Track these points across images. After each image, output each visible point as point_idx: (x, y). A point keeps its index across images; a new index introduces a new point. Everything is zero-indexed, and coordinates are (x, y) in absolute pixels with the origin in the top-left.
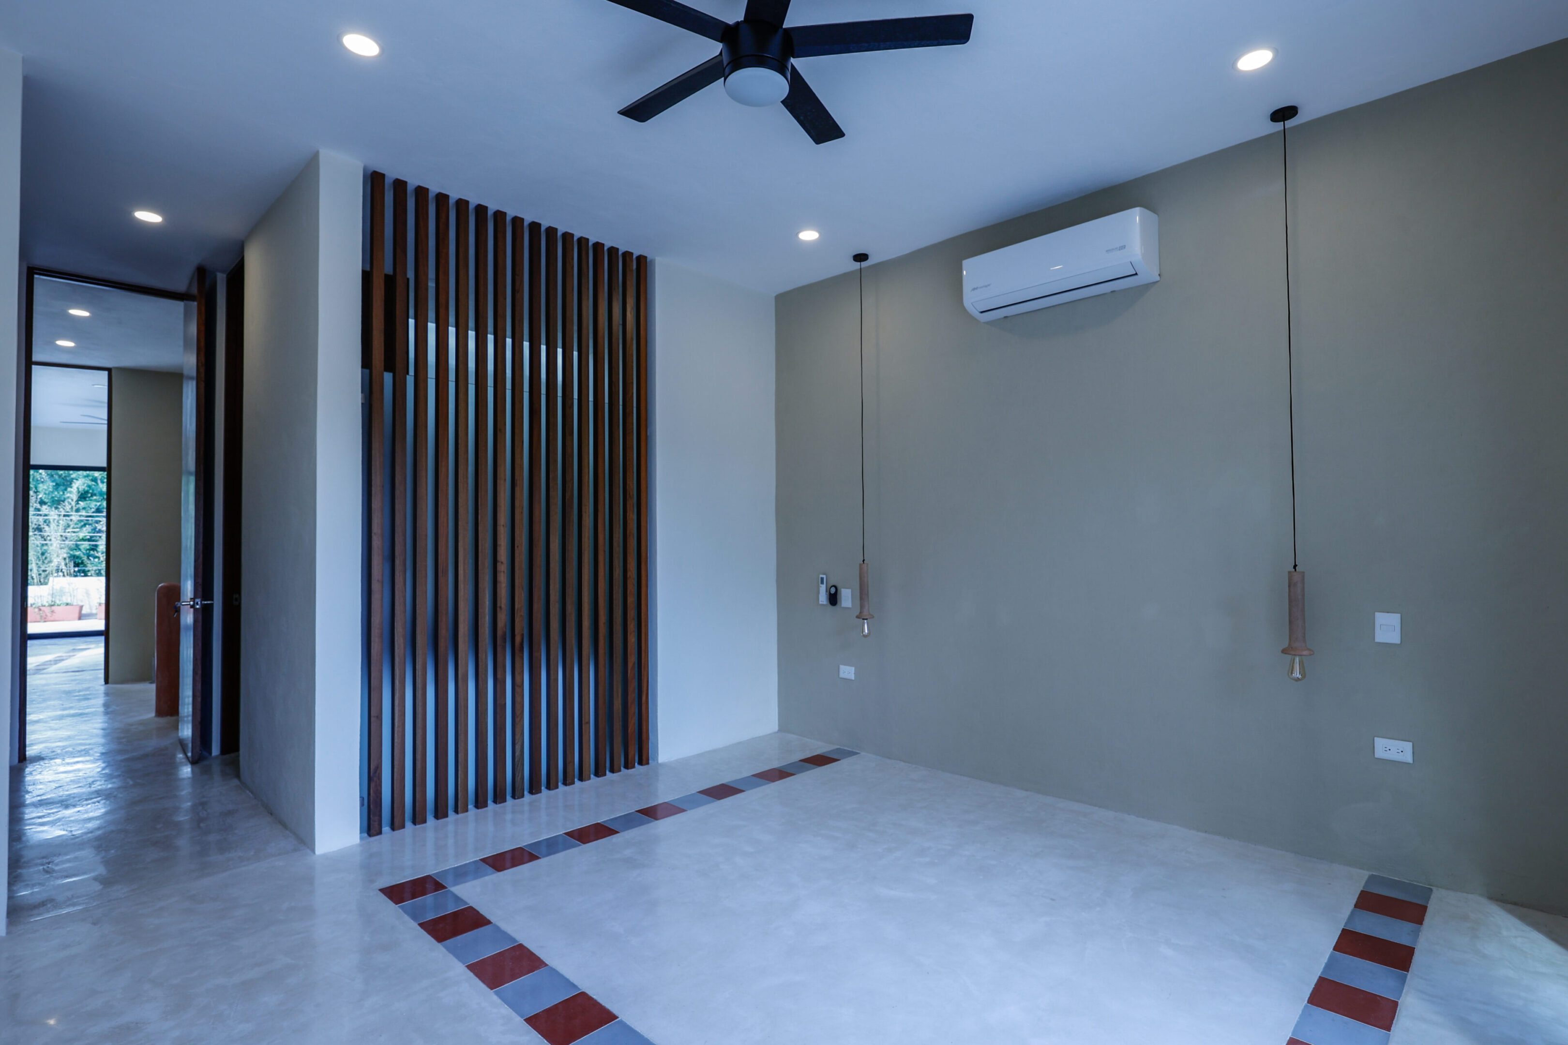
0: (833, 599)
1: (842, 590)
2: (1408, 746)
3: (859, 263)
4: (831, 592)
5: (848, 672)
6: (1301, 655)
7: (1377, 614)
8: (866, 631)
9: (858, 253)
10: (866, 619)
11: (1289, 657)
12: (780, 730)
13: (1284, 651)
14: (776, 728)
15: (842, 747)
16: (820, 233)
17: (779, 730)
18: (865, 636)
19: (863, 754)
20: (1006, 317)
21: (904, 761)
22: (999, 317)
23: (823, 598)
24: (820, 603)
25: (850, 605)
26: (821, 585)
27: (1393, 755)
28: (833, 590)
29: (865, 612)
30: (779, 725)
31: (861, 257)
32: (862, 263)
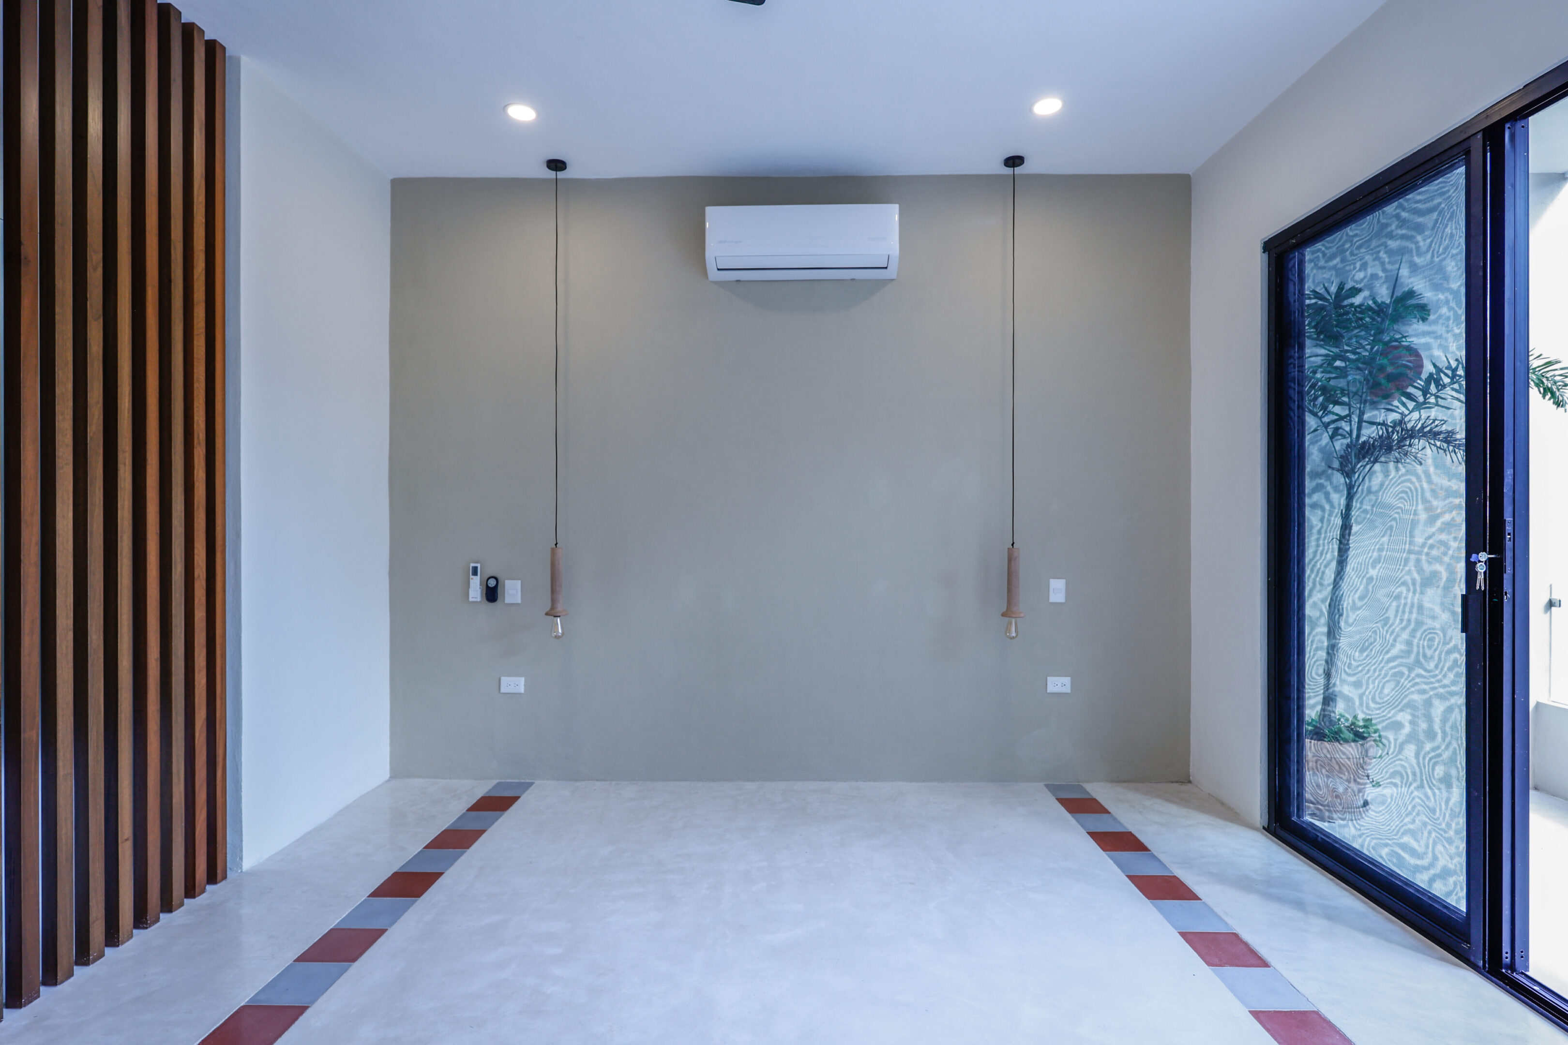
0: (492, 594)
1: (507, 582)
2: (1067, 680)
3: (555, 172)
4: (490, 585)
5: (514, 684)
6: (1016, 617)
7: (1051, 580)
8: (560, 631)
9: (558, 158)
10: (559, 616)
11: (1007, 619)
12: (393, 777)
13: (1003, 615)
14: (387, 775)
15: (503, 781)
16: (538, 115)
17: (391, 777)
18: (557, 637)
19: (537, 782)
20: (738, 281)
21: (597, 780)
22: (731, 280)
23: (476, 591)
24: (471, 599)
25: (519, 600)
26: (471, 577)
27: (1058, 689)
28: (492, 583)
29: (560, 608)
30: (392, 769)
31: (556, 165)
32: (558, 172)
